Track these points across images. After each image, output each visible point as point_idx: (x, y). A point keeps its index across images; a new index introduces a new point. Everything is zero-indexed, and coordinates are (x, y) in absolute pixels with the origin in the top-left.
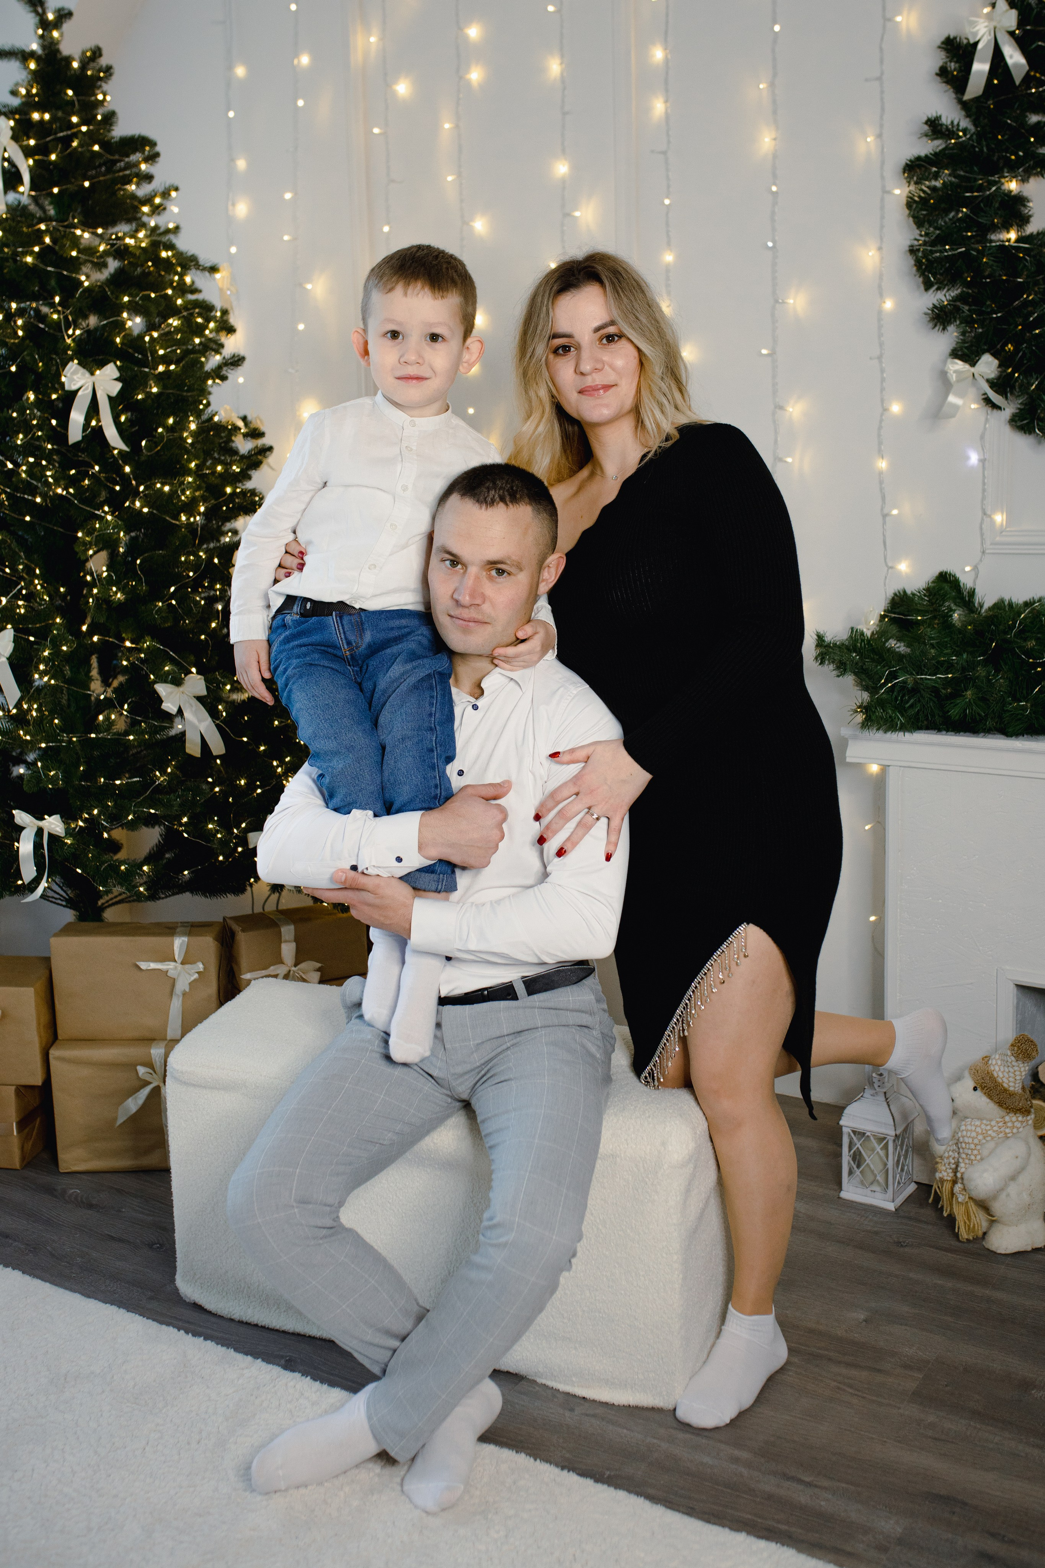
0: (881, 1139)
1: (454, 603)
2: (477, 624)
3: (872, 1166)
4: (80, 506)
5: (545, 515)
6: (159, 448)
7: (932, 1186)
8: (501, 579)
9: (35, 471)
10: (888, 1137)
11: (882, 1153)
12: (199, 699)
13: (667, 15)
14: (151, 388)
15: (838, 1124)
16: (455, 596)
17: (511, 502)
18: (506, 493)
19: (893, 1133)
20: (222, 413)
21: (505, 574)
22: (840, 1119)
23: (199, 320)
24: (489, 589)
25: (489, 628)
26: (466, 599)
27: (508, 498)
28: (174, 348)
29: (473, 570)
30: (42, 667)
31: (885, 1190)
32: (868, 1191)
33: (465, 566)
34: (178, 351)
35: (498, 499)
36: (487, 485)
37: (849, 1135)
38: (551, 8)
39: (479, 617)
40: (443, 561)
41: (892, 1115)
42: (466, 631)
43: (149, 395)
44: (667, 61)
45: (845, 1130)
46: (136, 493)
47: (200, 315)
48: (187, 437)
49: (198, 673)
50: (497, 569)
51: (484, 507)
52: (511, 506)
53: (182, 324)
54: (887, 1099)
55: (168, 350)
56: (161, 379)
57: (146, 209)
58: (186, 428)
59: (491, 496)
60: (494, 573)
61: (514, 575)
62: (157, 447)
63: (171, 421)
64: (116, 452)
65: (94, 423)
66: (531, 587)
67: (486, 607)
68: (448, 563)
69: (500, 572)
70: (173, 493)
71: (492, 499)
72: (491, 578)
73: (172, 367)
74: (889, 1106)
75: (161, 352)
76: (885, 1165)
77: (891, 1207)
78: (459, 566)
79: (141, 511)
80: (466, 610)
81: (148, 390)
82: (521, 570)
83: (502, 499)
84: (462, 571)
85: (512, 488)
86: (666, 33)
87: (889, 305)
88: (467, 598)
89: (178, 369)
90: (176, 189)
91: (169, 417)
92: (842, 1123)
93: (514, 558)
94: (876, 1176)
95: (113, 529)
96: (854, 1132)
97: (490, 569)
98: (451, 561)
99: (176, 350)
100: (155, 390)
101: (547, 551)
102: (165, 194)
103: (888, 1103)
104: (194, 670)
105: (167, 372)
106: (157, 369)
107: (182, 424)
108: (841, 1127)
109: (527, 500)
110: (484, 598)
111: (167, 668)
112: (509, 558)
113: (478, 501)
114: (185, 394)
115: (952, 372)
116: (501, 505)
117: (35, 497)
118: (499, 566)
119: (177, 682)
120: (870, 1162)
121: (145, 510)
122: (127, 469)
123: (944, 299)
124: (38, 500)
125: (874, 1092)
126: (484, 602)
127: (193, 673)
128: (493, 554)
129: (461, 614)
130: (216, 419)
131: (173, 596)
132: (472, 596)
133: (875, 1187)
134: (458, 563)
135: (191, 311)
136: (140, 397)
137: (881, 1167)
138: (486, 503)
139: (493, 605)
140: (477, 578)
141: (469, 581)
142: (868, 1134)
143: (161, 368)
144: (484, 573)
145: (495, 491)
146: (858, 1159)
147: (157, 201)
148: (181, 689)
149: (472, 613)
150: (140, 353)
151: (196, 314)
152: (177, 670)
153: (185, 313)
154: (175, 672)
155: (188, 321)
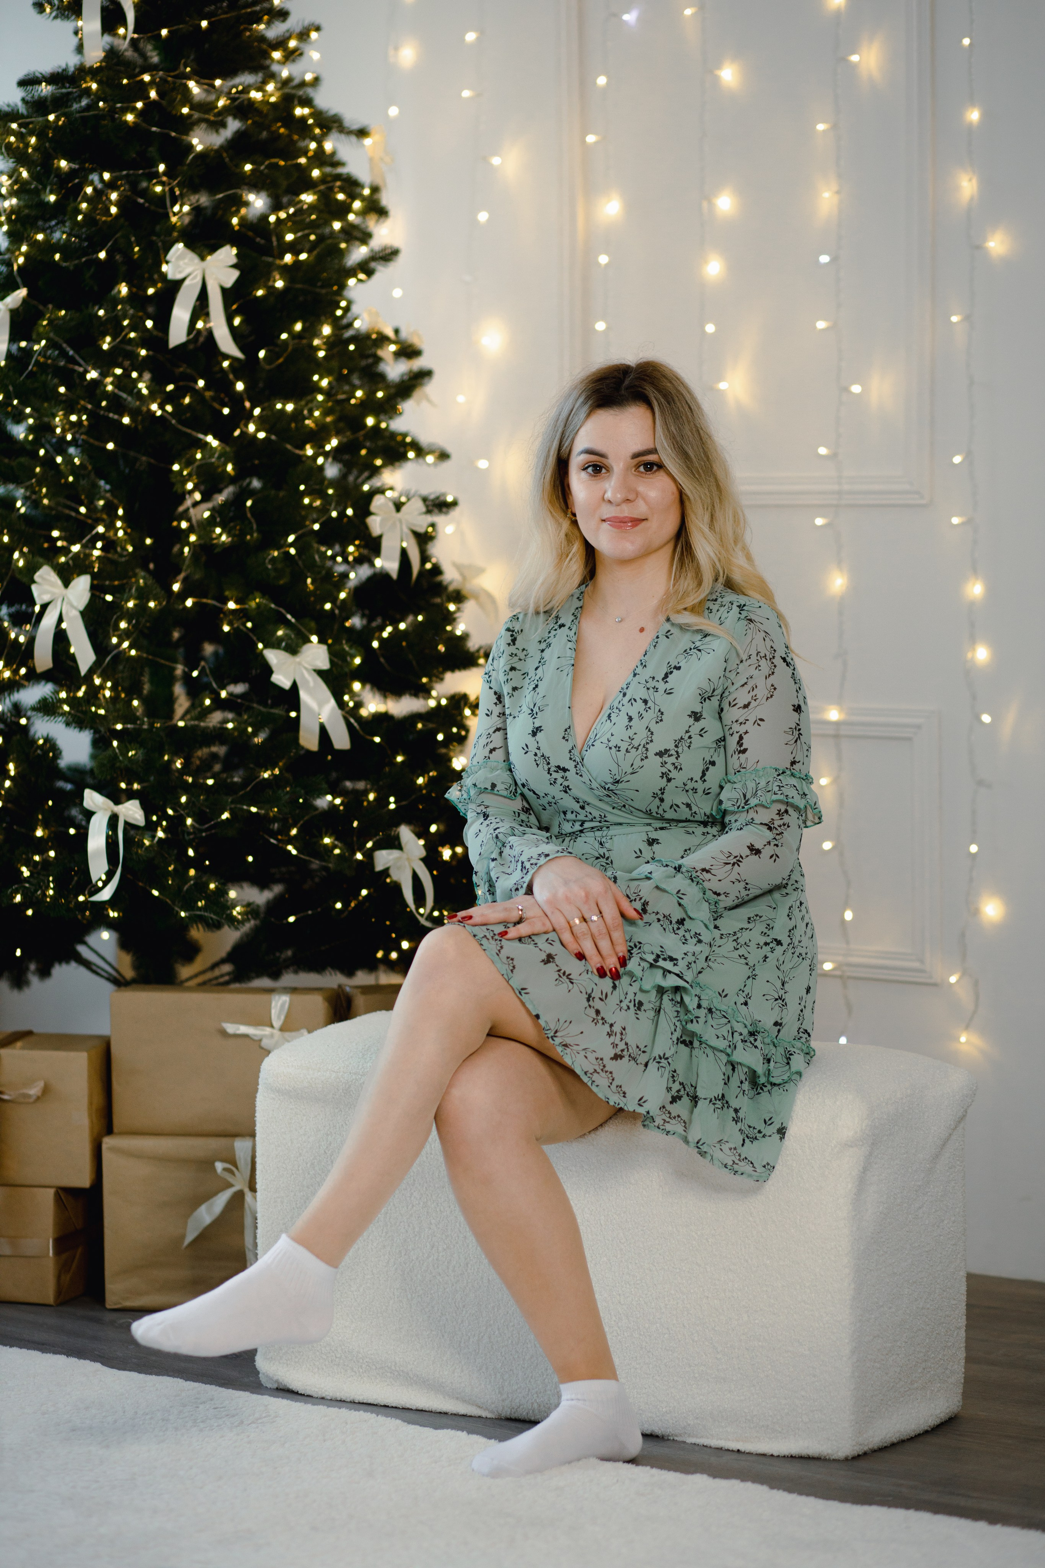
4: (180, 427)
6: (281, 360)
9: (125, 383)
12: (320, 673)
14: (275, 281)
20: (365, 316)
23: (341, 197)
28: (306, 232)
30: (123, 625)
34: (313, 237)
43: (271, 290)
46: (249, 417)
47: (342, 190)
48: (318, 349)
49: (320, 641)
53: (318, 200)
55: (299, 234)
56: (287, 271)
57: (277, 55)
58: (317, 334)
62: (278, 358)
63: (298, 327)
64: (226, 364)
65: (200, 325)
70: (297, 415)
73: (303, 256)
75: (290, 237)
79: (254, 436)
81: (270, 283)
89: (312, 258)
90: (318, 29)
91: (295, 321)
95: (219, 458)
99: (309, 235)
100: (280, 284)
102: (303, 36)
104: (314, 638)
105: (297, 263)
106: (282, 258)
107: (311, 331)
111: (280, 633)
114: (318, 290)
117: (122, 416)
119: (293, 650)
121: (261, 435)
122: (240, 386)
124: (126, 420)
127: (311, 642)
130: (357, 324)
131: (291, 545)
135: (331, 184)
136: (260, 293)
143: (288, 258)
147: (292, 44)
148: (297, 659)
150: (262, 238)
151: (336, 190)
152: (293, 636)
153: (322, 187)
154: (290, 638)
155: (326, 197)
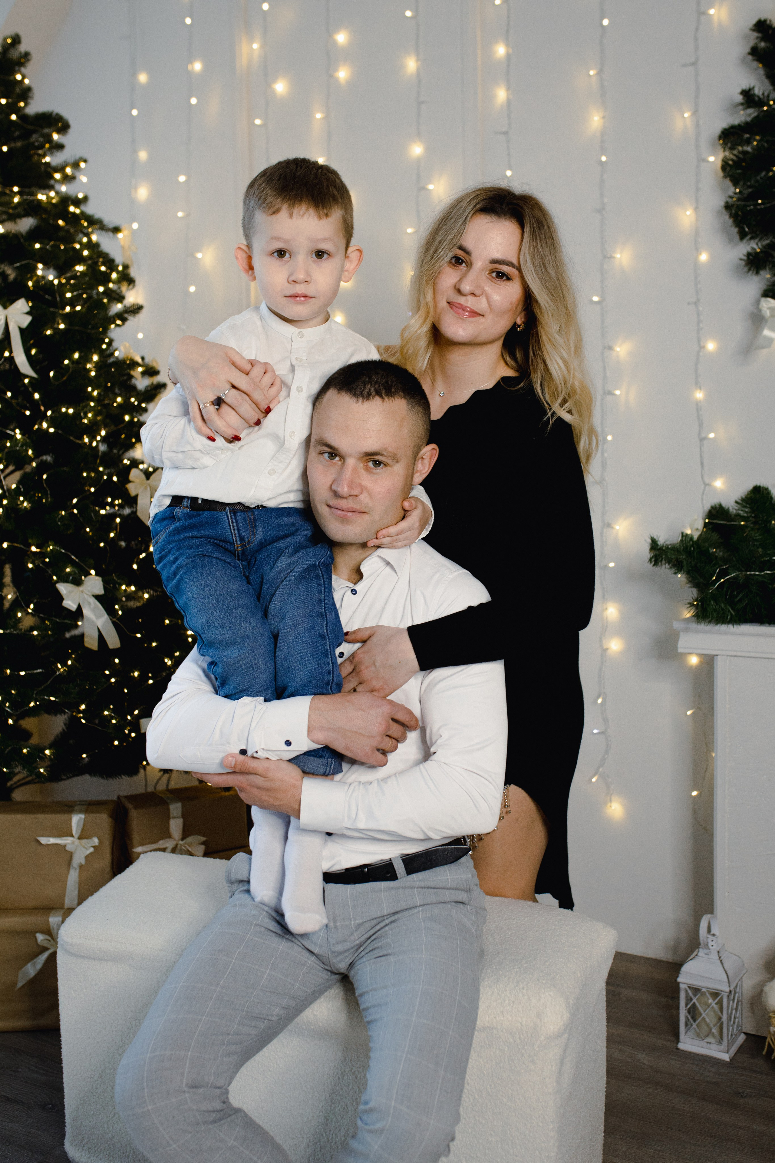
0: (715, 994)
1: (332, 494)
2: (355, 514)
3: (708, 1020)
5: (419, 408)
6: (65, 378)
7: (765, 1038)
8: (378, 470)
10: (723, 993)
11: (716, 1008)
12: (97, 597)
13: (508, 17)
14: (59, 324)
15: (676, 981)
16: (333, 488)
17: (387, 395)
18: (382, 387)
19: (728, 990)
20: (122, 348)
21: (382, 465)
22: (678, 976)
23: (103, 268)
24: (366, 479)
25: (366, 517)
26: (344, 490)
27: (383, 392)
28: (80, 292)
29: (351, 462)
31: (720, 1042)
32: (704, 1043)
33: (343, 458)
34: (85, 296)
35: (374, 393)
36: (363, 379)
37: (686, 991)
38: (408, 14)
39: (357, 507)
40: (322, 453)
41: (726, 972)
42: (344, 520)
43: (56, 330)
44: (508, 56)
45: (682, 986)
46: (44, 417)
47: (104, 264)
48: (90, 370)
49: (96, 574)
50: (373, 461)
51: (360, 400)
52: (386, 399)
53: (87, 270)
54: (720, 958)
55: (75, 293)
56: (68, 317)
57: (58, 176)
58: (90, 360)
59: (367, 390)
60: (371, 464)
61: (391, 466)
62: (63, 377)
63: (76, 356)
64: (26, 381)
65: (7, 354)
66: (407, 478)
67: (364, 497)
68: (326, 455)
69: (377, 463)
70: (76, 416)
71: (368, 393)
72: (368, 470)
73: (78, 308)
74: (722, 964)
75: (69, 295)
76: (720, 1018)
77: (726, 1057)
78: (337, 458)
79: (47, 431)
80: (345, 501)
81: (56, 326)
82: (397, 461)
83: (378, 393)
84: (340, 463)
85: (387, 382)
86: (507, 31)
87: (704, 257)
88: (346, 489)
89: (84, 310)
90: (85, 161)
91: (74, 352)
92: (679, 980)
93: (390, 449)
94: (711, 1029)
95: (22, 446)
96: (689, 987)
97: (367, 461)
98: (329, 453)
99: (82, 294)
100: (62, 326)
101: (421, 443)
102: (75, 165)
103: (721, 961)
104: (93, 572)
105: (73, 313)
106: (64, 309)
107: (86, 358)
108: (678, 983)
109: (401, 394)
110: (362, 489)
111: (68, 570)
112: (386, 449)
113: (354, 395)
114: (89, 331)
115: (765, 309)
116: (377, 399)
118: (376, 457)
119: (78, 583)
120: (705, 1017)
121: (52, 430)
122: (37, 396)
123: (755, 246)
125: (708, 951)
126: (361, 493)
127: (91, 574)
128: (371, 445)
129: (339, 504)
130: (117, 354)
131: (75, 506)
132: (350, 487)
133: (710, 1039)
134: (336, 455)
135: (96, 260)
136: (49, 332)
137: (715, 1020)
138: (363, 396)
139: (370, 495)
140: (355, 469)
141: (348, 473)
142: (704, 990)
143: (68, 309)
144: (362, 465)
145: (371, 385)
146: (693, 1012)
147: (68, 170)
148: (81, 588)
149: (350, 504)
150: (49, 295)
151: (100, 264)
152: (77, 571)
153: (90, 262)
154: (75, 573)
155: (93, 268)
